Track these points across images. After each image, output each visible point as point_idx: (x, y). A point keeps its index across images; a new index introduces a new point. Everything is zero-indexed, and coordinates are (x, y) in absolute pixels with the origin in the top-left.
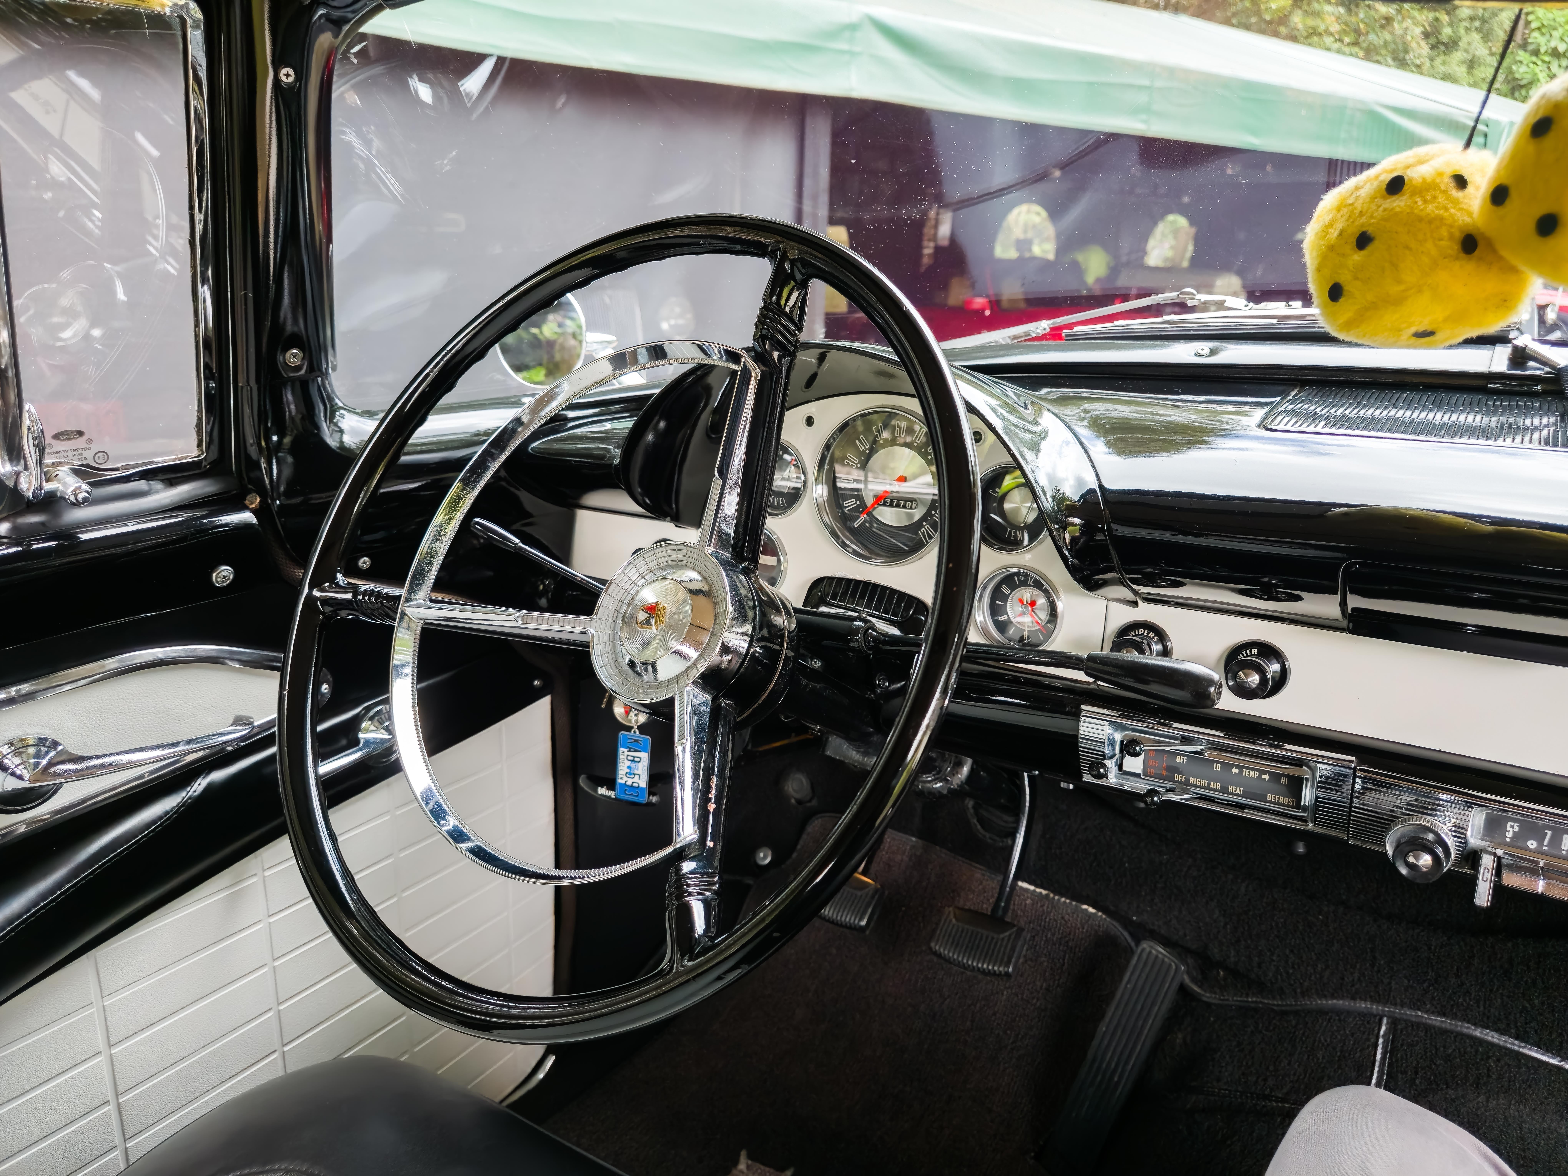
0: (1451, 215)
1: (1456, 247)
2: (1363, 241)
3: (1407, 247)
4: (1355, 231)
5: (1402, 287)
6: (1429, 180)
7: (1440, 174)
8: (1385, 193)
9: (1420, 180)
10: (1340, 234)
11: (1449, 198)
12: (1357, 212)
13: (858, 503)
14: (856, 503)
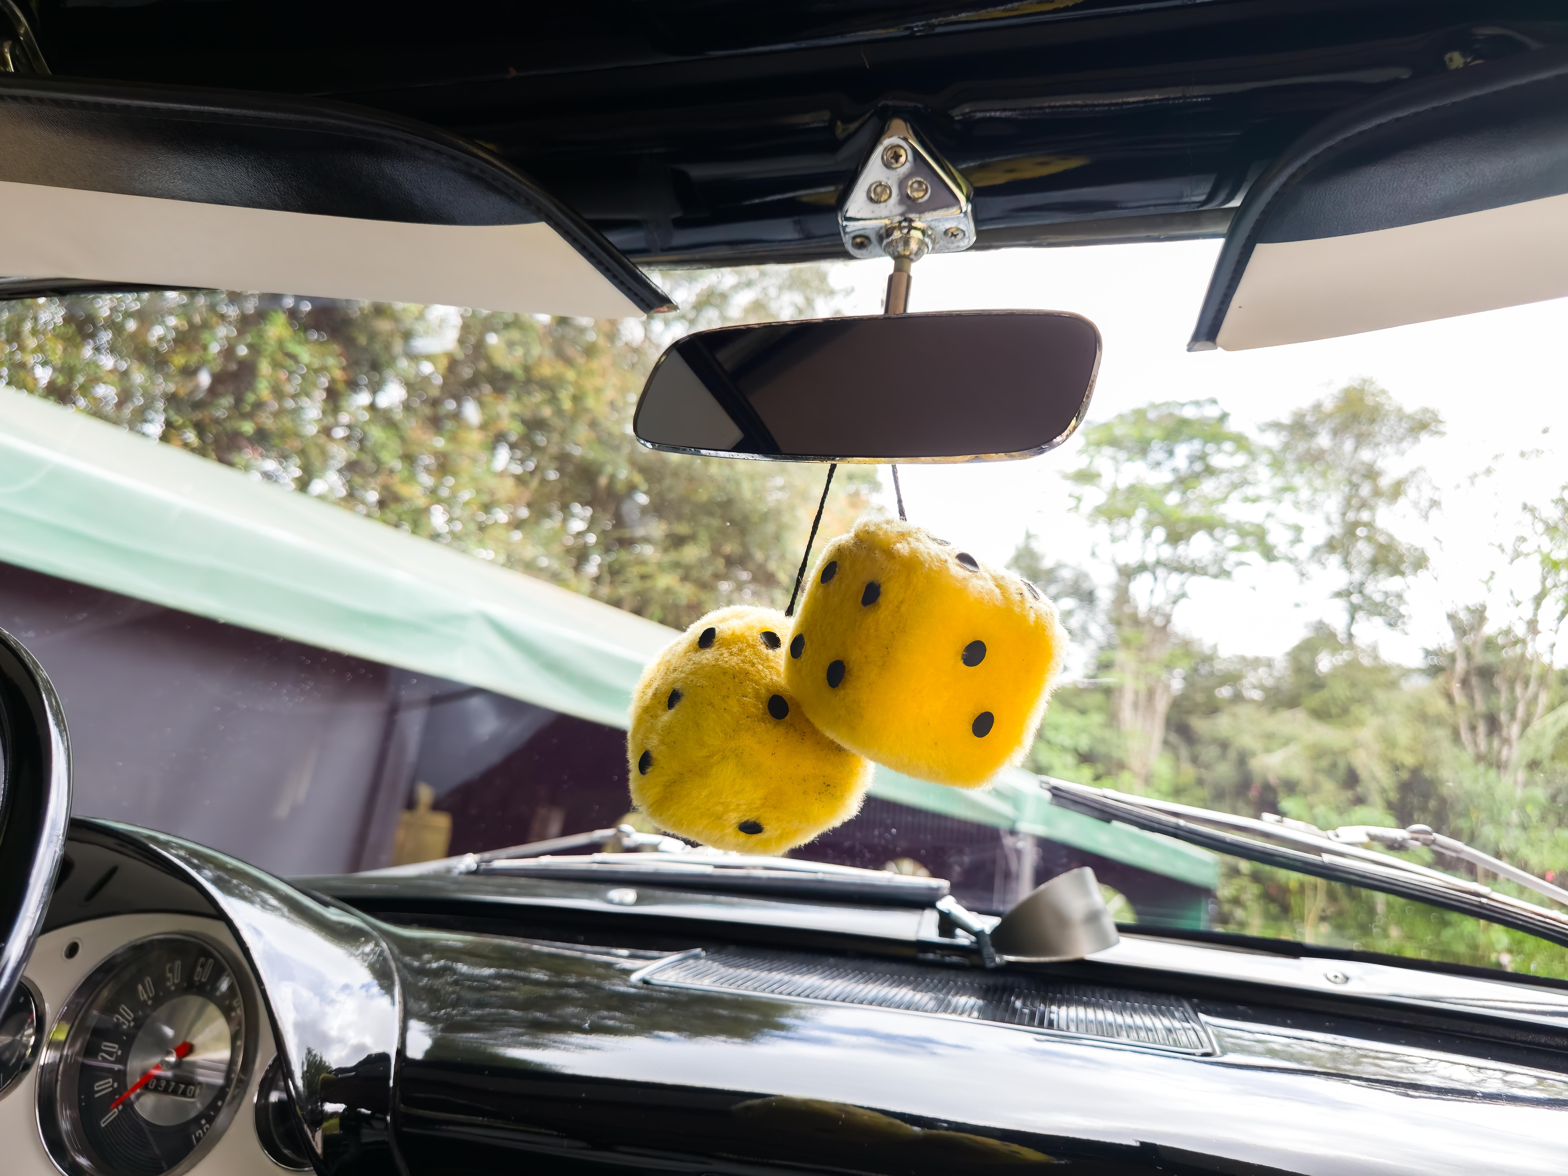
0: (758, 671)
1: (761, 707)
2: (674, 698)
3: (711, 704)
4: (667, 689)
5: (704, 752)
6: (738, 633)
7: (750, 628)
8: (697, 646)
9: (730, 632)
10: (655, 694)
11: (757, 653)
12: (672, 668)
13: (116, 1085)
14: (112, 1086)
